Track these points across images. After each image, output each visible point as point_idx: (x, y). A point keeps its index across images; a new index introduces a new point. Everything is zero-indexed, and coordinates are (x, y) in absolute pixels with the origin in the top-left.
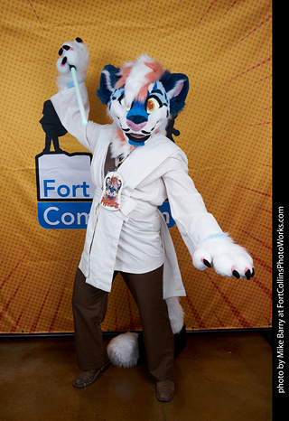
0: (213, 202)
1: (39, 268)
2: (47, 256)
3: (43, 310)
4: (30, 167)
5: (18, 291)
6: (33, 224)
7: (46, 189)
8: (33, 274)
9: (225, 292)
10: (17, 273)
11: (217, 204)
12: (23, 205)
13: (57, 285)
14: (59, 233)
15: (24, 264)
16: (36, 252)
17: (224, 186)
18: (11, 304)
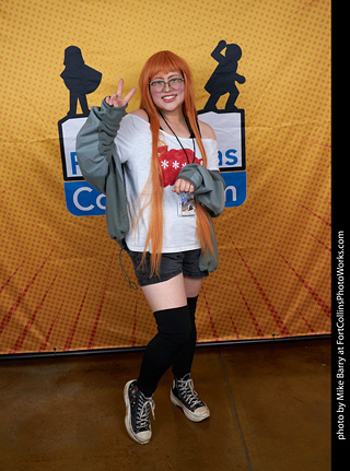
0: (294, 170)
1: (70, 268)
2: (80, 251)
3: (79, 321)
4: (52, 137)
5: (46, 298)
6: (60, 211)
7: (74, 164)
8: (63, 275)
9: (313, 287)
10: (43, 274)
11: (298, 171)
12: (45, 187)
13: (95, 288)
14: (94, 221)
15: (52, 262)
16: (66, 247)
17: (307, 147)
18: (37, 315)
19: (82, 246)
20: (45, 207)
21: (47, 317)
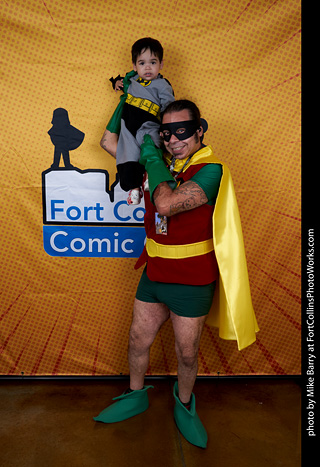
1: (43, 301)
2: (53, 287)
3: (47, 350)
4: (36, 185)
5: (19, 327)
6: (38, 250)
7: (54, 210)
8: (35, 308)
10: (17, 306)
12: (26, 228)
13: (63, 321)
14: (67, 261)
15: (26, 296)
16: (40, 283)
17: (259, 211)
18: (9, 341)
19: (54, 283)
20: (24, 246)
21: (18, 344)
